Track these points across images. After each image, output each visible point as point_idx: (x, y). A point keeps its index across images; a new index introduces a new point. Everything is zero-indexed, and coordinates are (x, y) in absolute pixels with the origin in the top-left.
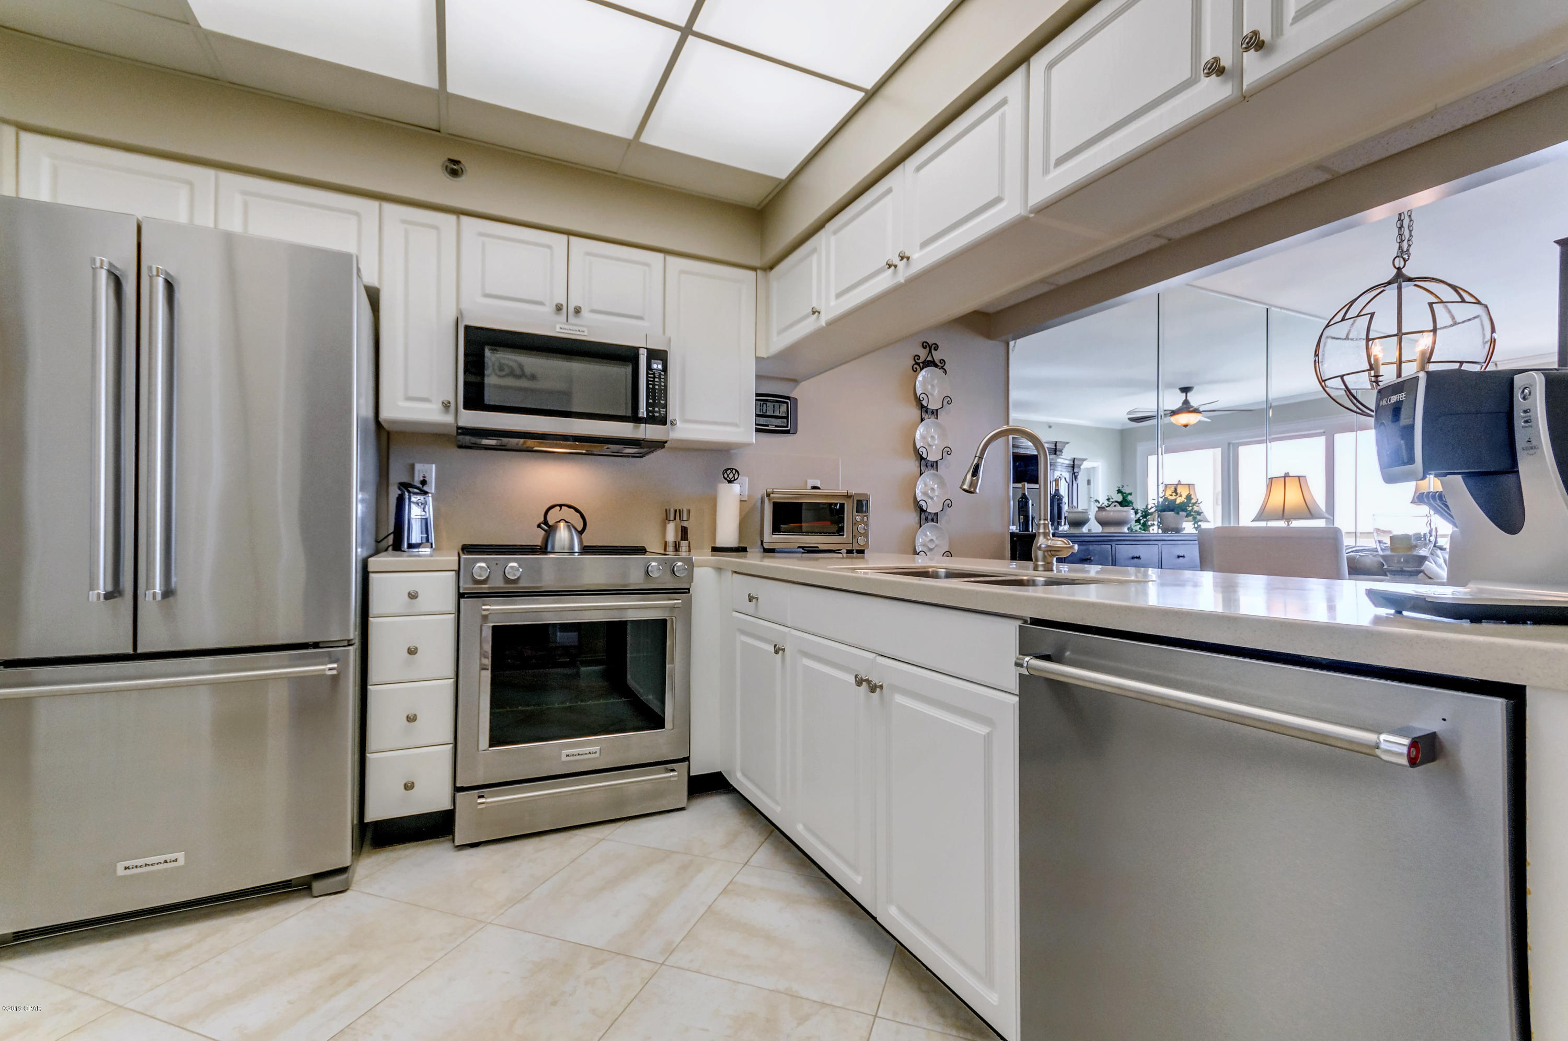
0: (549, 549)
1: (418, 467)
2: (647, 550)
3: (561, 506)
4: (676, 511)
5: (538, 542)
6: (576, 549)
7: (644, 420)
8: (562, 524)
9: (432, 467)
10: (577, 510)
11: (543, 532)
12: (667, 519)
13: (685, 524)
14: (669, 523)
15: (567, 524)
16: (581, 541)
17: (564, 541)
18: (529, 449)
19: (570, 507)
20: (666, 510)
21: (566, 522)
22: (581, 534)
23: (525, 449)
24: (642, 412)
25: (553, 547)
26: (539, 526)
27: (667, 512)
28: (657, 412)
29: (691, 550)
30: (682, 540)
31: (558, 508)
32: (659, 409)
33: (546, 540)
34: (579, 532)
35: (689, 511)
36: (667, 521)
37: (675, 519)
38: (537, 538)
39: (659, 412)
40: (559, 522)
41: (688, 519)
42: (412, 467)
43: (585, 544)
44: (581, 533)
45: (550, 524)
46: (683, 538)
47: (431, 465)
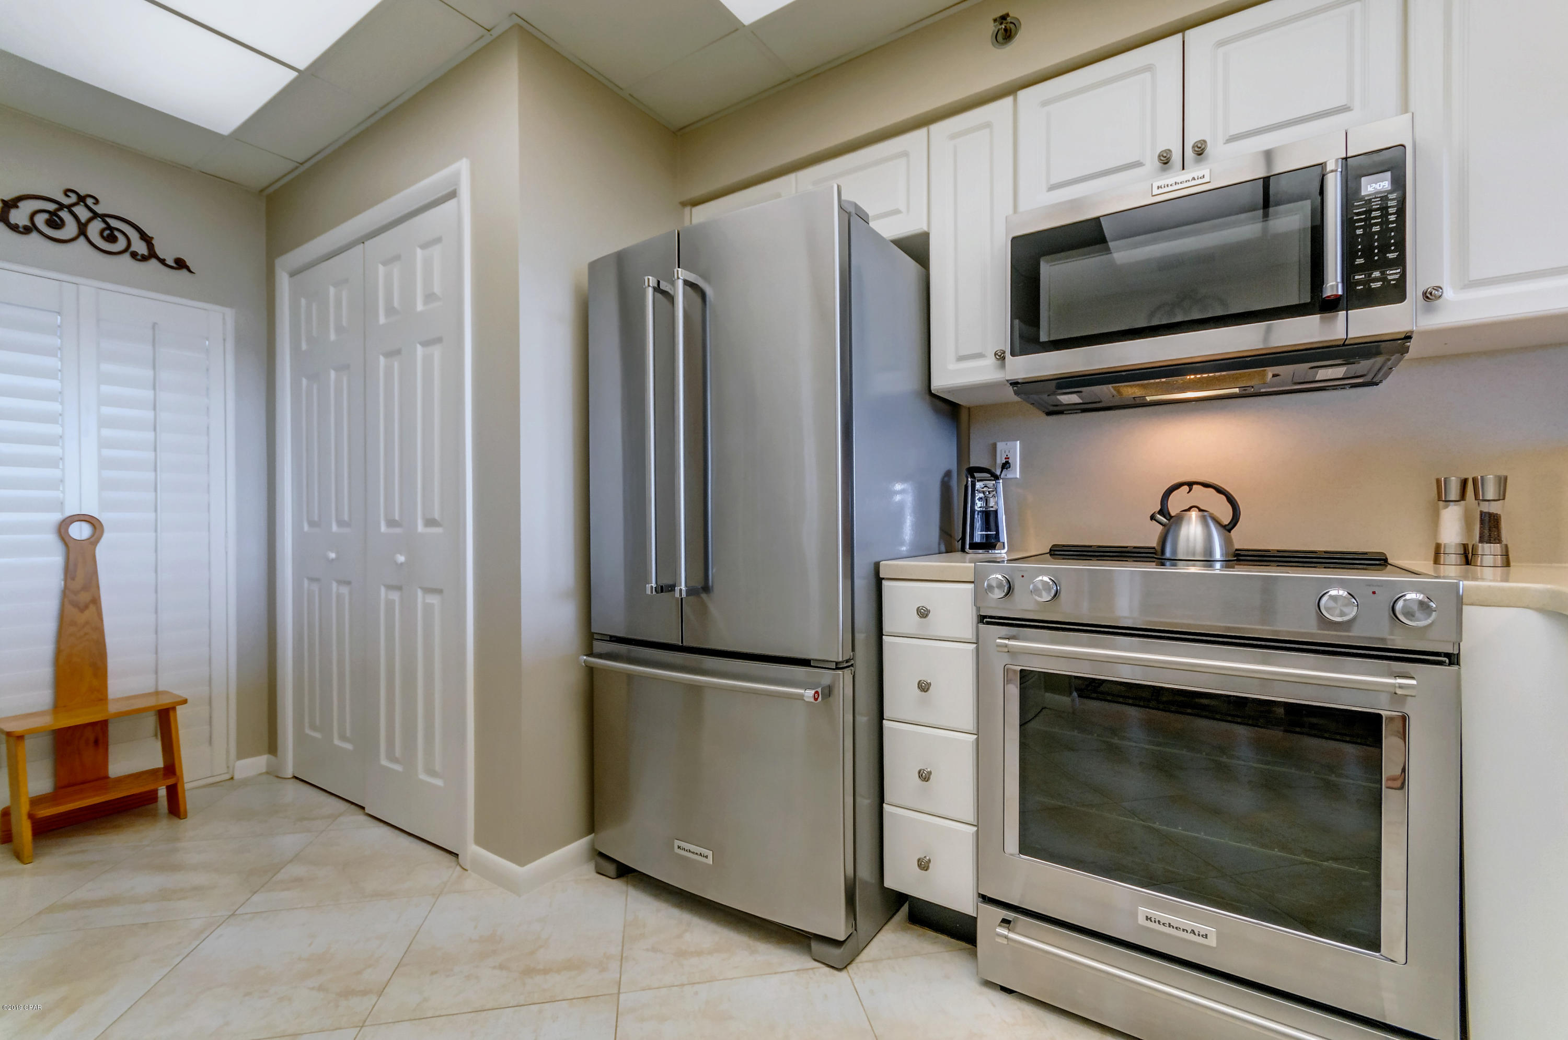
0: (1168, 554)
1: (1000, 446)
2: (1390, 561)
3: (1190, 484)
4: (1464, 482)
5: (1152, 541)
6: (1218, 555)
7: (1343, 302)
8: (1194, 514)
9: (1016, 445)
10: (1219, 490)
11: (1161, 527)
12: (1439, 499)
13: (1494, 508)
14: (1446, 507)
15: (1201, 513)
16: (1227, 542)
17: (1195, 540)
18: (1138, 401)
19: (1206, 485)
20: (1438, 481)
21: (1200, 510)
22: (1229, 531)
23: (1132, 402)
24: (1332, 286)
25: (1174, 551)
26: (1153, 518)
27: (1440, 487)
28: (1376, 280)
29: (1512, 564)
30: (1482, 540)
31: (1186, 488)
32: (1383, 273)
33: (1163, 541)
34: (1224, 527)
35: (1503, 482)
36: (1441, 503)
37: (1463, 496)
38: (1149, 536)
39: (1383, 279)
40: (1189, 509)
41: (1502, 496)
42: (994, 447)
43: (1237, 545)
44: (1228, 528)
45: (1173, 514)
46: (1486, 538)
47: (1014, 442)
